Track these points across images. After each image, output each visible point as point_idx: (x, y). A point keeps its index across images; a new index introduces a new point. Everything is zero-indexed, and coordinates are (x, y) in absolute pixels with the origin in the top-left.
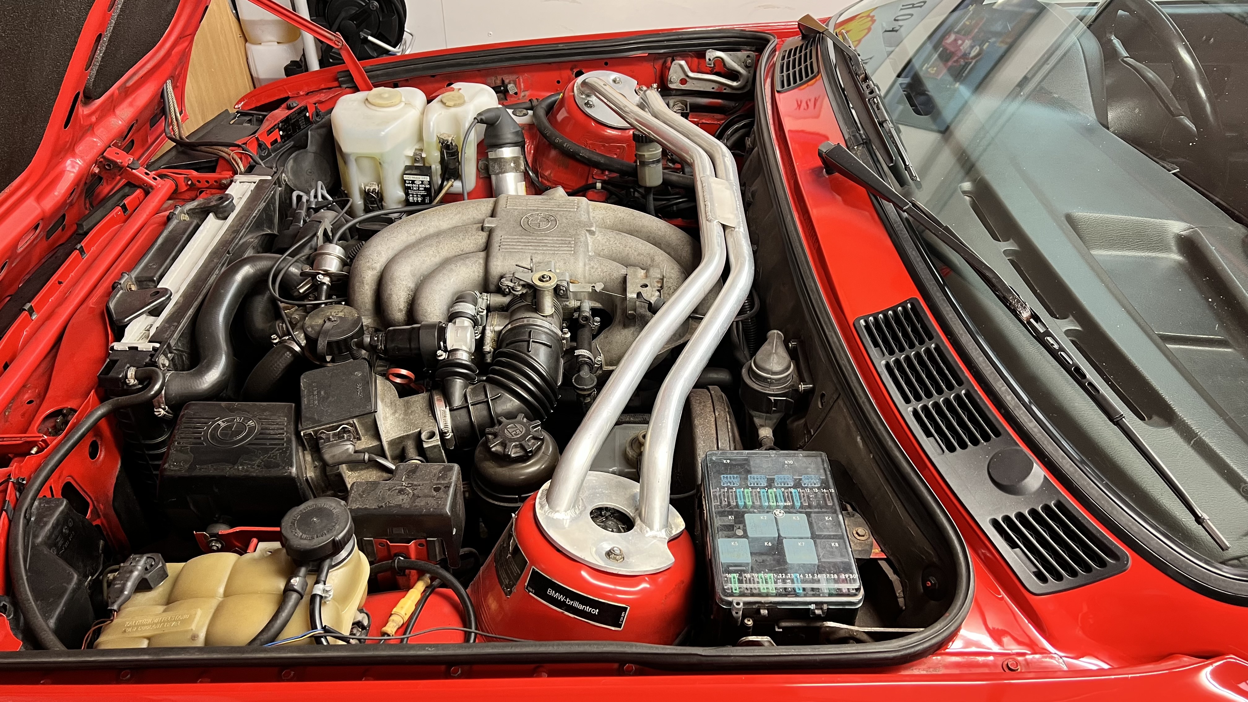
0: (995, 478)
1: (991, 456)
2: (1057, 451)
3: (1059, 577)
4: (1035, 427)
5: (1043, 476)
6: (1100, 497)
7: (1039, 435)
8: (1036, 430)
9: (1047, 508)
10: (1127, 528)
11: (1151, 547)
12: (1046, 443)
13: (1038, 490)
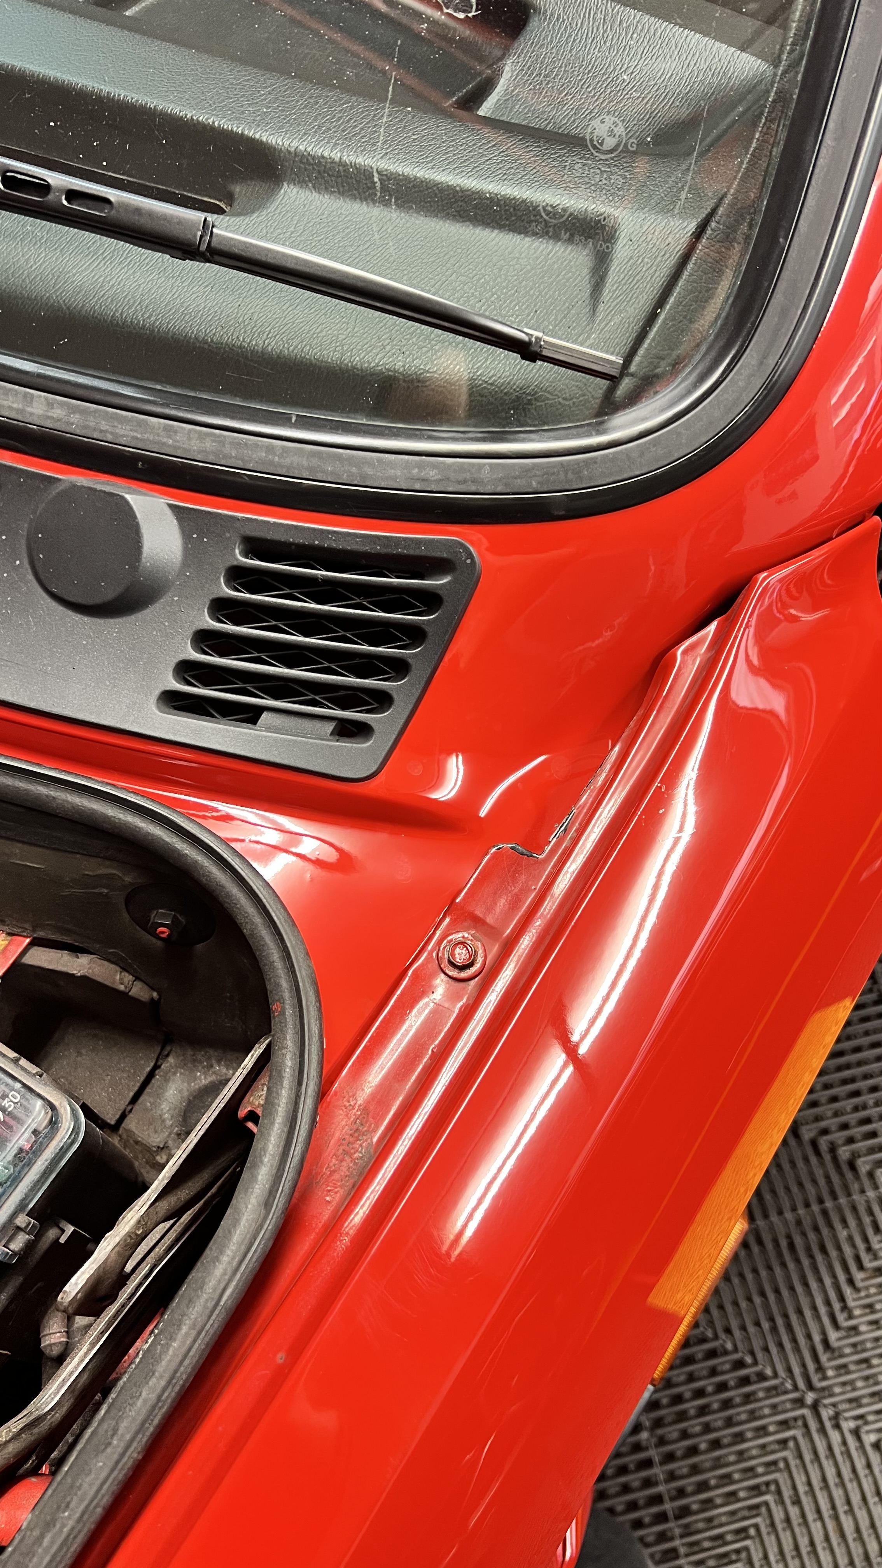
0: (80, 600)
1: (25, 554)
2: (140, 423)
3: (382, 700)
4: (50, 405)
5: (168, 511)
6: (315, 462)
7: (75, 418)
8: (57, 413)
9: (236, 574)
10: (417, 486)
11: (489, 489)
12: (104, 425)
13: (185, 549)
